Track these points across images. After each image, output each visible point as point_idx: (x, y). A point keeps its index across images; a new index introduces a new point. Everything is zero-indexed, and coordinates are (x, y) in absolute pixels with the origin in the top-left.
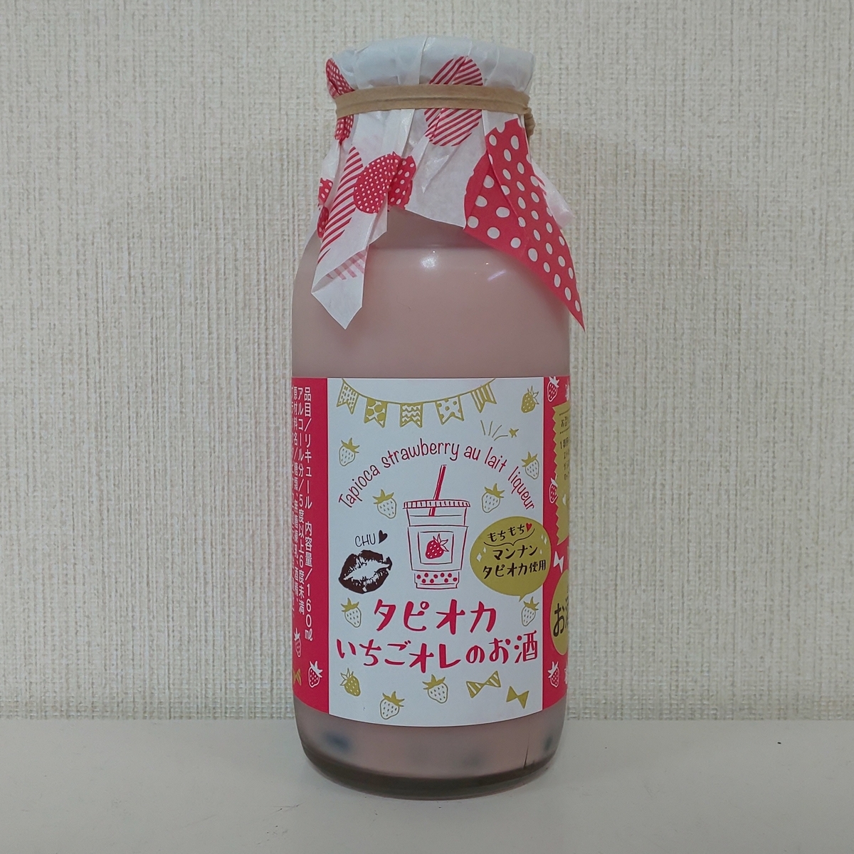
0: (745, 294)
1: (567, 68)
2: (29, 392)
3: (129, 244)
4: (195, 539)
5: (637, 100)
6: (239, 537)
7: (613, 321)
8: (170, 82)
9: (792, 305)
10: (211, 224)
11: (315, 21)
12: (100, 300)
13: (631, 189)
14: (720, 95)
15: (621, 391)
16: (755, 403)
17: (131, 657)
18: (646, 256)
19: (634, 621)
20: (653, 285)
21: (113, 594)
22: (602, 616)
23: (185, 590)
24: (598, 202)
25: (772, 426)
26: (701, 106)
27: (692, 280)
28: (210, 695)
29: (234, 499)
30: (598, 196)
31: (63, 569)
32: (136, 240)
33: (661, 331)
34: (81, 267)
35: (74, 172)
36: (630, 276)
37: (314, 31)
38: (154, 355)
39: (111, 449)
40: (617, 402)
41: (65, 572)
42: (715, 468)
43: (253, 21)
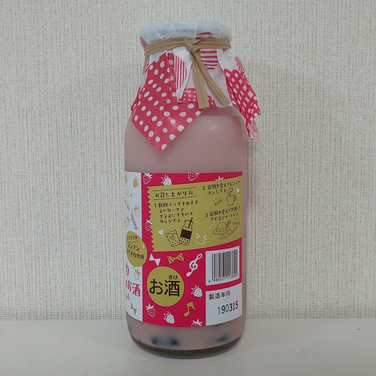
0: (344, 131)
1: (265, 31)
2: (28, 177)
3: (71, 112)
4: (102, 241)
5: (296, 45)
6: (121, 240)
7: (285, 144)
8: (88, 39)
9: (364, 136)
10: (107, 102)
11: (152, 11)
12: (58, 136)
13: (293, 85)
14: (332, 43)
15: (289, 174)
16: (348, 179)
17: (74, 292)
18: (300, 115)
19: (294, 275)
20: (303, 127)
21: (66, 265)
22: (280, 273)
23: (97, 263)
24: (278, 91)
25: (355, 189)
26: (324, 48)
27: (320, 125)
28: (109, 309)
29: (119, 223)
30: (278, 88)
31: (44, 255)
32: (74, 109)
33: (306, 148)
34: (50, 122)
35: (46, 79)
36: (293, 124)
37: (152, 16)
38: (83, 161)
39: (64, 202)
40: (287, 180)
41: (45, 256)
42: (330, 208)
43: (125, 12)
